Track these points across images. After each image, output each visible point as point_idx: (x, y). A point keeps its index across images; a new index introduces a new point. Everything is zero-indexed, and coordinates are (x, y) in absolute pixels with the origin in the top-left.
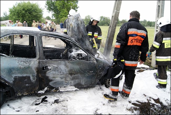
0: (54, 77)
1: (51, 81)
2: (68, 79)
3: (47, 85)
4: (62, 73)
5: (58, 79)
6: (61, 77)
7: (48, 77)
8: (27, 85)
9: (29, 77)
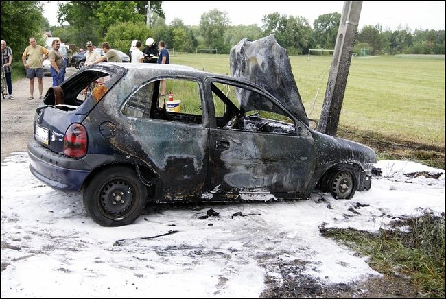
0: (233, 165)
1: (228, 171)
2: (259, 171)
3: (220, 180)
4: (248, 157)
5: (241, 169)
6: (246, 166)
7: (223, 163)
8: (186, 177)
9: (192, 160)
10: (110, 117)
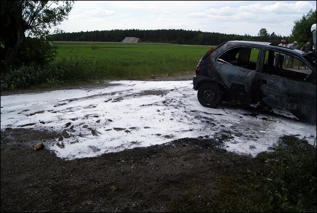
1: (265, 96)
3: (260, 99)
4: (277, 91)
5: (272, 96)
6: (275, 95)
7: (262, 91)
8: (241, 94)
9: (244, 86)
10: (211, 61)
